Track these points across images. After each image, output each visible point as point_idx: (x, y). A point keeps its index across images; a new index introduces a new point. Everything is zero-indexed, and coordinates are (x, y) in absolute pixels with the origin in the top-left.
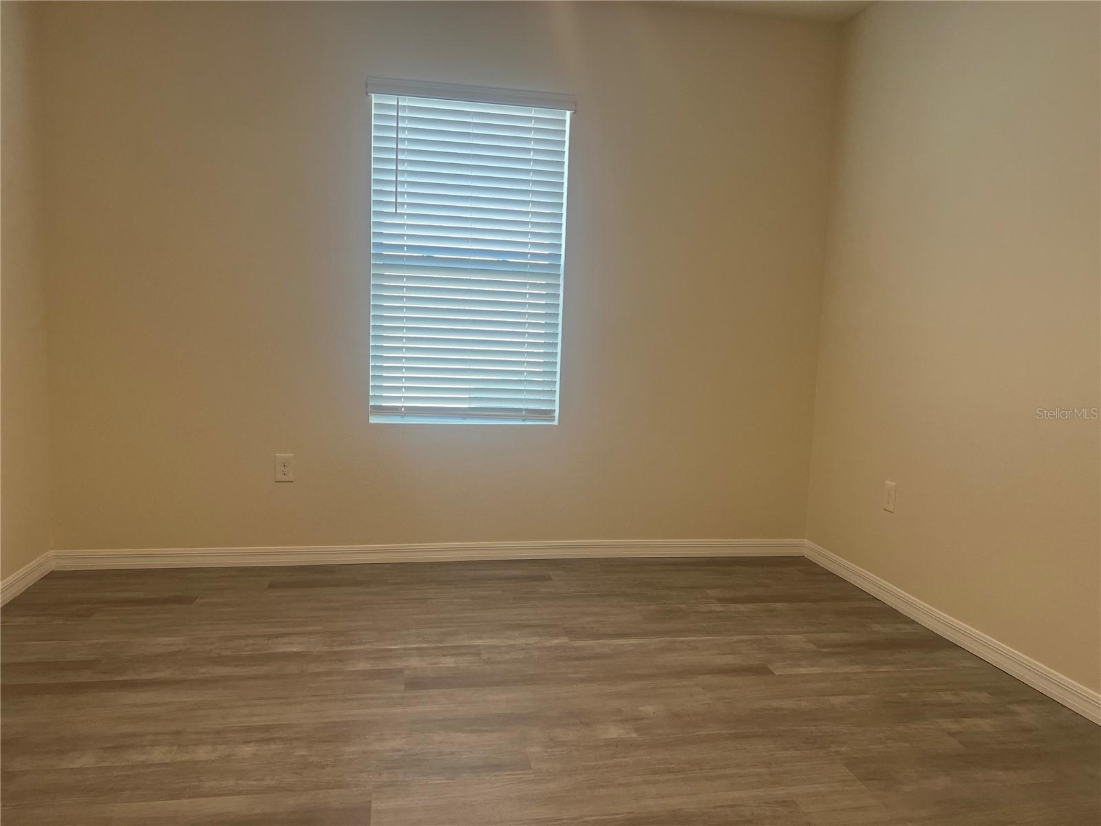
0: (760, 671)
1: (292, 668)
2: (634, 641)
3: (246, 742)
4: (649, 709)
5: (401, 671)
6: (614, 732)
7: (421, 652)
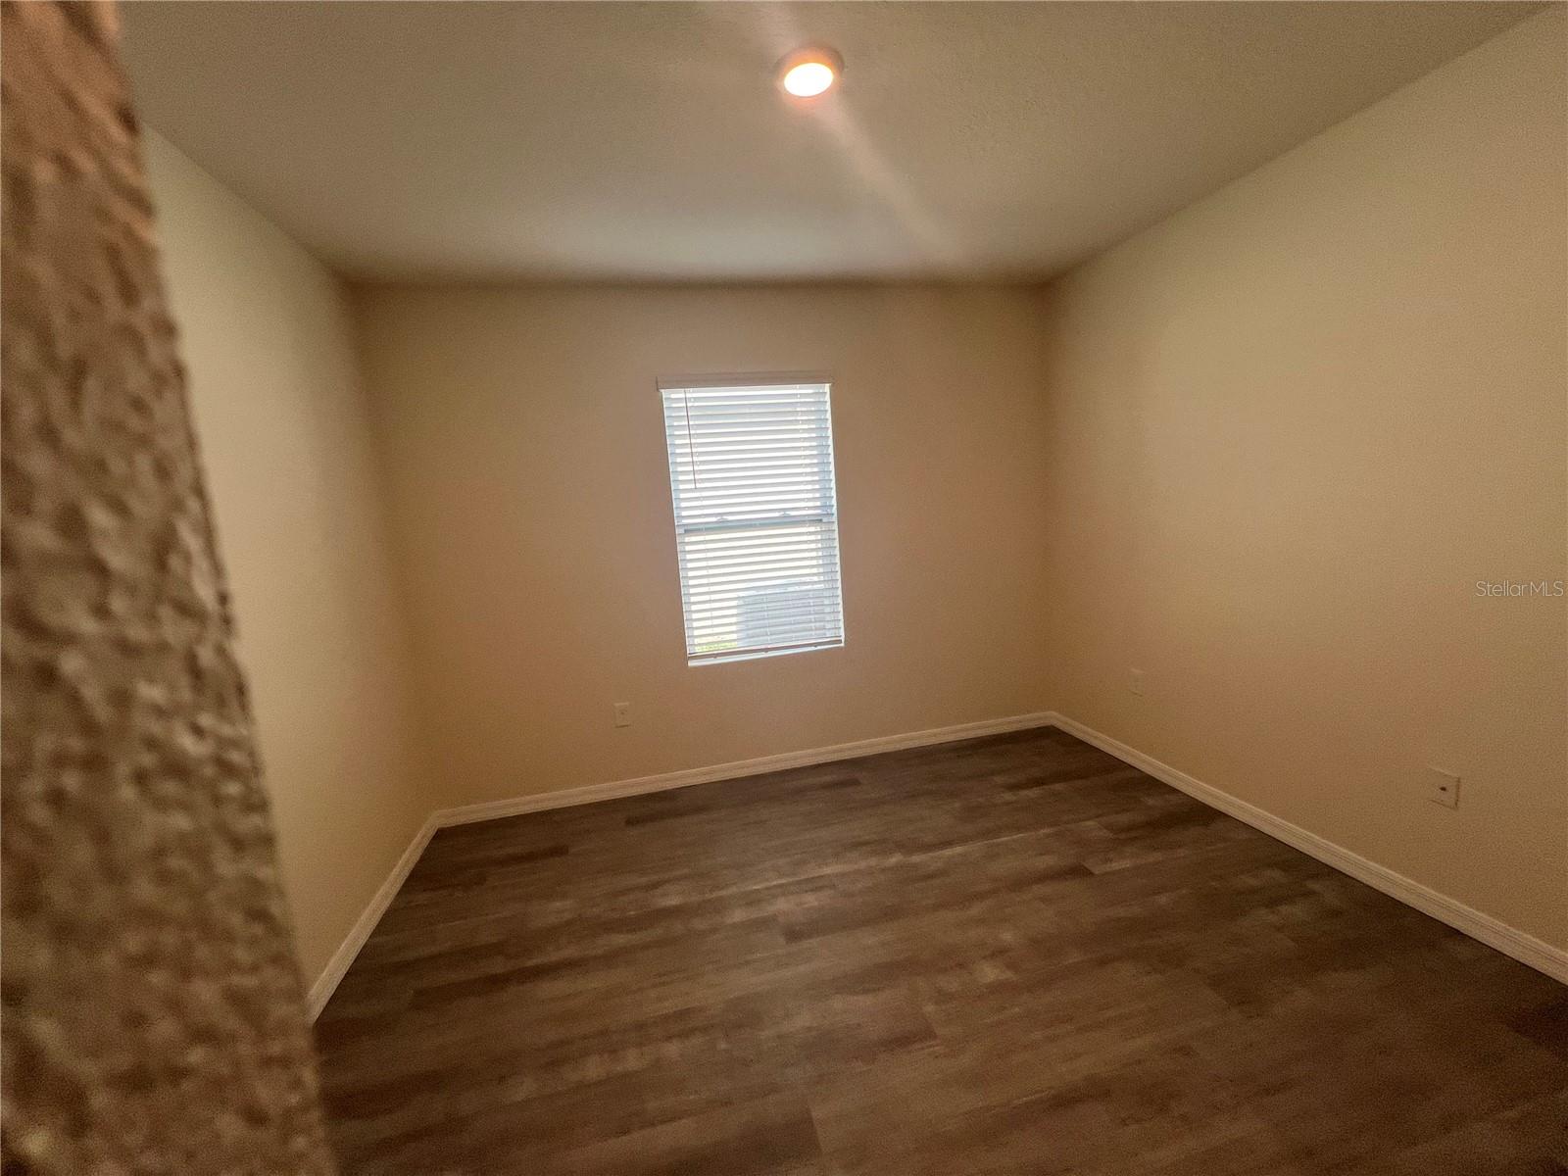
0: (1078, 872)
1: (678, 928)
2: (958, 849)
3: (669, 1038)
4: (1007, 936)
5: (774, 918)
6: (990, 973)
7: (783, 890)
